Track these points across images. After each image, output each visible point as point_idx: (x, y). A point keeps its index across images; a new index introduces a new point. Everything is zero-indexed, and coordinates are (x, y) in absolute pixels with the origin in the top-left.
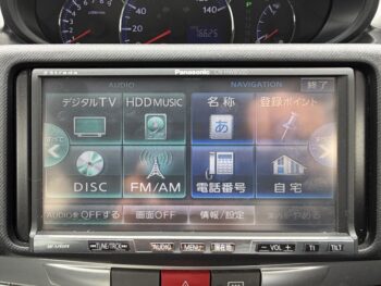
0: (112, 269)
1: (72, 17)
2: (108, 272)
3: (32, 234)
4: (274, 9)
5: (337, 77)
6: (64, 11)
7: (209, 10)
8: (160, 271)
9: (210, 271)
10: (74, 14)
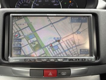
0: (30, 69)
1: (19, 6)
2: (29, 70)
3: (9, 57)
4: (72, 5)
5: (88, 16)
6: (17, 4)
7: (55, 5)
8: (43, 70)
9: (57, 69)
10: (20, 5)
